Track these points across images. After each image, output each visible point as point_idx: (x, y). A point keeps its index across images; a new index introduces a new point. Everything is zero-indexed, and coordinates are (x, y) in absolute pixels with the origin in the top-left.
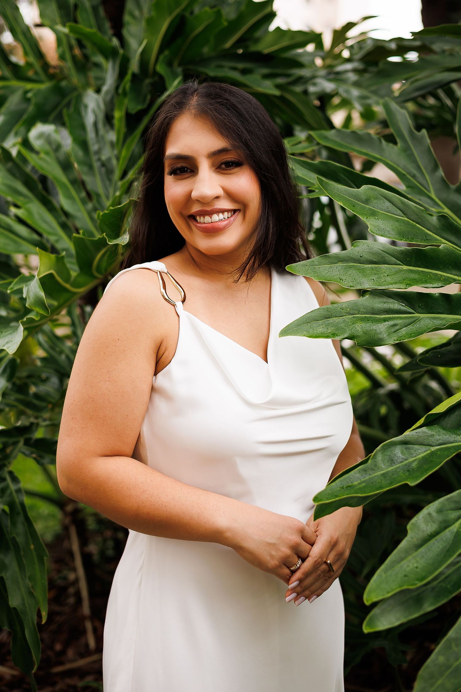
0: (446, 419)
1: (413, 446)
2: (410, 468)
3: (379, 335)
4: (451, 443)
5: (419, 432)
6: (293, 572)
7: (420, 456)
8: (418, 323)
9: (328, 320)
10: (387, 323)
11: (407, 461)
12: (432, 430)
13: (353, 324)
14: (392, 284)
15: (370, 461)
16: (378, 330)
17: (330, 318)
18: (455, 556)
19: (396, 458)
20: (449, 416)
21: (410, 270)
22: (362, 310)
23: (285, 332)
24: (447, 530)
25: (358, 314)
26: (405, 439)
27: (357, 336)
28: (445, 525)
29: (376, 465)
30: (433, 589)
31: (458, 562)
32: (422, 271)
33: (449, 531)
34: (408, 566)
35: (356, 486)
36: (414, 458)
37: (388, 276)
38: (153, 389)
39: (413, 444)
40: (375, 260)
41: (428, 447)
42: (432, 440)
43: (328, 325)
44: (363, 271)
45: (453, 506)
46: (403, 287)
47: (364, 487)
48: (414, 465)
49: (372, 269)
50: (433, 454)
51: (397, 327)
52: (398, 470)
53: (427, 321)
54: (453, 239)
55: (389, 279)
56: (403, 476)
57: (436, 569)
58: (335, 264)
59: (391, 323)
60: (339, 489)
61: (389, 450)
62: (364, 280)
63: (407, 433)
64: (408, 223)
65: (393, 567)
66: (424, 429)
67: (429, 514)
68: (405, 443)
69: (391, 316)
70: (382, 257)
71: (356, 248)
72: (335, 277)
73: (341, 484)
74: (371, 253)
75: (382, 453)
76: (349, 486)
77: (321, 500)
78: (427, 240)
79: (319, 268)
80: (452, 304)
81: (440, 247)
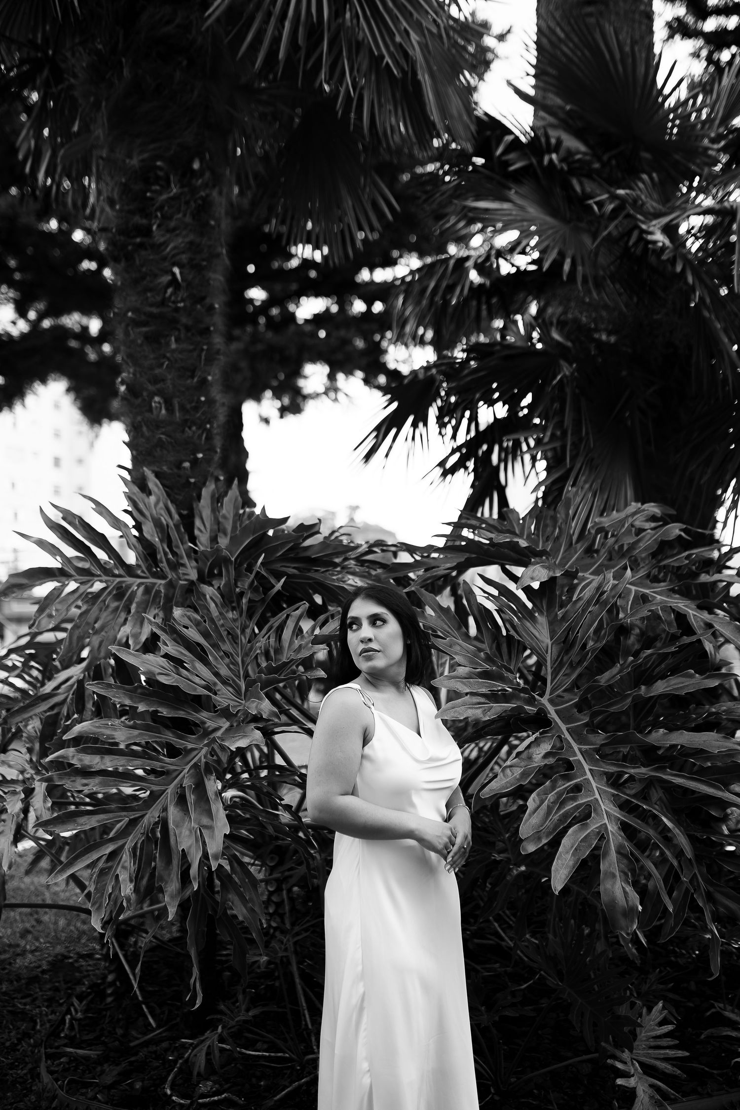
1: (514, 768)
2: (518, 778)
3: (479, 716)
4: (530, 766)
6: (449, 853)
7: (519, 772)
8: (494, 708)
11: (514, 775)
12: (519, 760)
13: (466, 711)
14: (478, 689)
15: (498, 777)
17: (455, 708)
21: (481, 681)
25: (466, 706)
28: (542, 802)
29: (501, 778)
30: (545, 832)
32: (487, 682)
33: (545, 805)
34: (533, 822)
35: (495, 789)
36: (517, 774)
38: (363, 756)
40: (467, 677)
41: (521, 768)
42: (522, 764)
44: (464, 683)
46: (482, 690)
47: (500, 789)
49: (467, 681)
50: (526, 770)
51: (486, 711)
52: (512, 780)
53: (497, 708)
54: (490, 664)
55: (475, 686)
57: (544, 823)
58: (450, 680)
59: (483, 709)
61: (505, 770)
62: (466, 688)
64: (471, 657)
65: (527, 823)
67: (535, 797)
68: (510, 766)
69: (481, 706)
70: (470, 675)
72: (453, 687)
73: (489, 789)
74: (465, 673)
78: (483, 666)
81: (493, 669)
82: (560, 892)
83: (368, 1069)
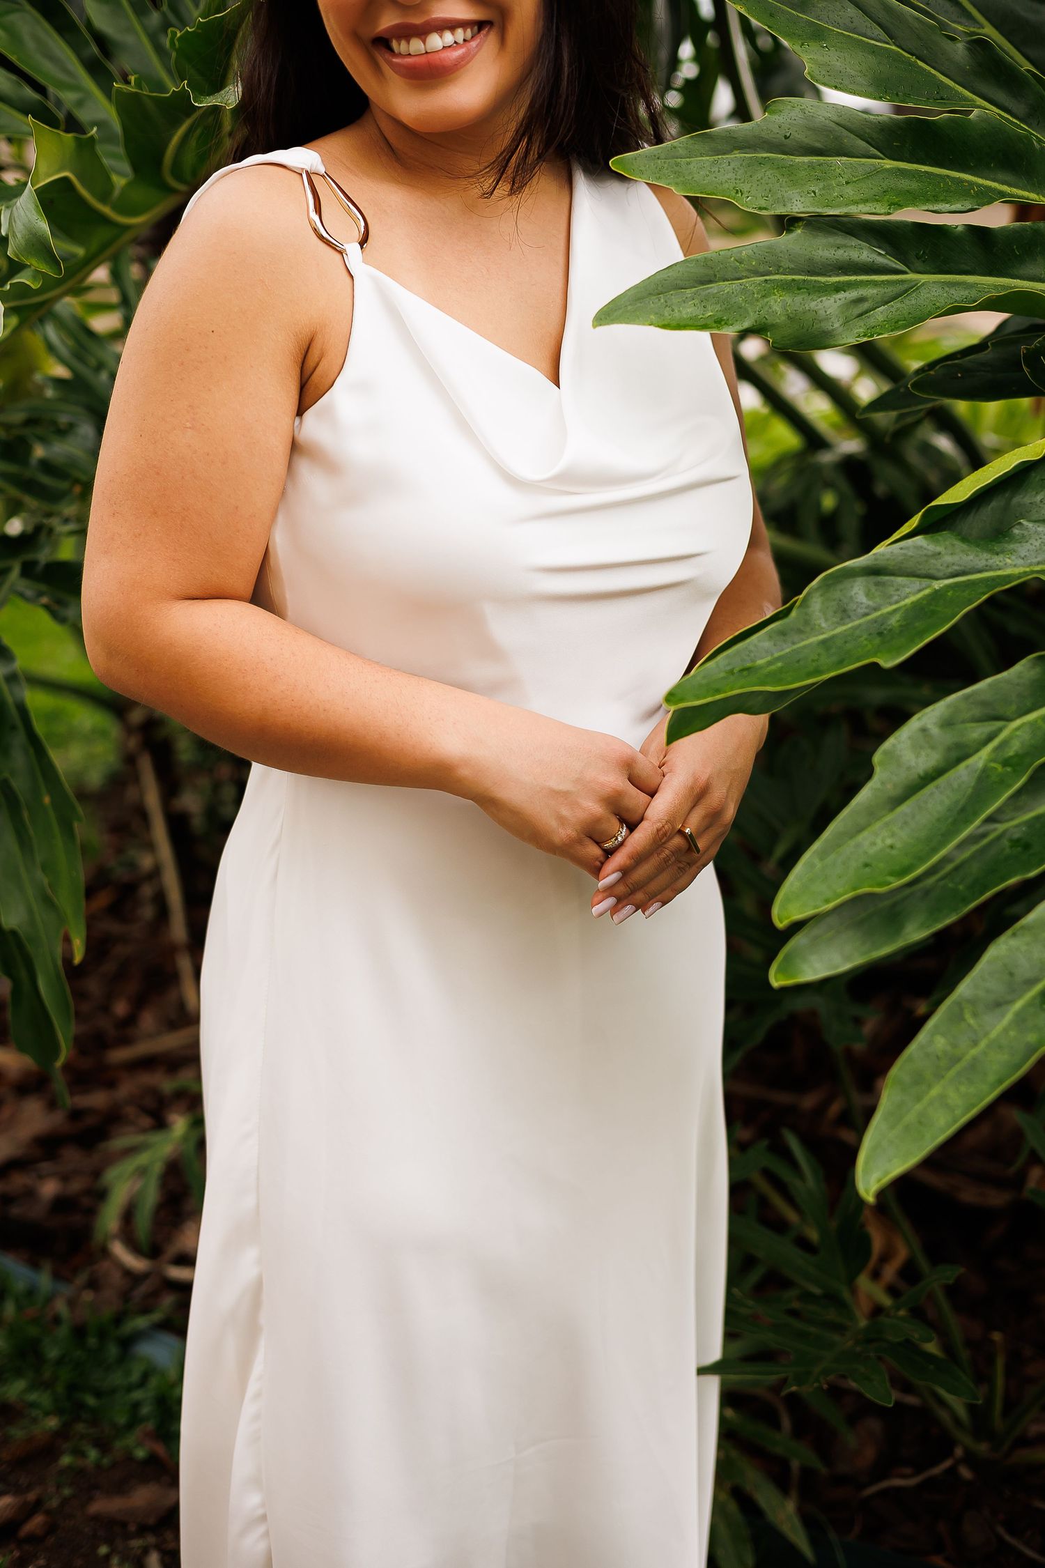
0: (971, 518)
1: (892, 578)
2: (883, 627)
3: (822, 324)
4: (980, 571)
5: (907, 548)
7: (908, 601)
8: (914, 295)
9: (708, 288)
10: (842, 295)
11: (879, 613)
12: (937, 541)
13: (764, 296)
14: (856, 203)
15: (794, 614)
16: (822, 312)
17: (710, 282)
18: (977, 822)
19: (852, 606)
20: (977, 510)
21: (899, 169)
22: (786, 264)
23: (607, 316)
24: (962, 766)
25: (777, 274)
26: (875, 563)
27: (773, 325)
28: (959, 754)
29: (807, 622)
30: (927, 892)
31: (984, 836)
32: (926, 172)
33: (967, 767)
34: (874, 844)
35: (761, 667)
36: (894, 607)
37: (847, 183)
38: (295, 447)
39: (893, 574)
40: (818, 145)
41: (926, 582)
42: (936, 565)
43: (707, 298)
44: (790, 171)
45: (977, 712)
46: (883, 211)
47: (781, 670)
48: (894, 621)
49: (811, 166)
50: (937, 596)
51: (866, 306)
52: (858, 632)
53: (936, 292)
54: (1001, 96)
55: (849, 191)
56: (867, 645)
57: (935, 850)
58: (724, 154)
59: (853, 294)
60: (723, 675)
61: (840, 586)
62: (793, 193)
63: (880, 549)
64: (896, 58)
65: (839, 846)
66: (919, 540)
67: (924, 730)
68: (874, 571)
69: (853, 278)
70: (836, 138)
71: (776, 117)
72: (726, 186)
73: (729, 664)
74: (809, 129)
75: (821, 596)
76: (748, 669)
77: (682, 700)
78: (942, 99)
79: (688, 164)
80: (994, 251)
81: (971, 116)
82: (881, 1194)
83: (260, 1512)
